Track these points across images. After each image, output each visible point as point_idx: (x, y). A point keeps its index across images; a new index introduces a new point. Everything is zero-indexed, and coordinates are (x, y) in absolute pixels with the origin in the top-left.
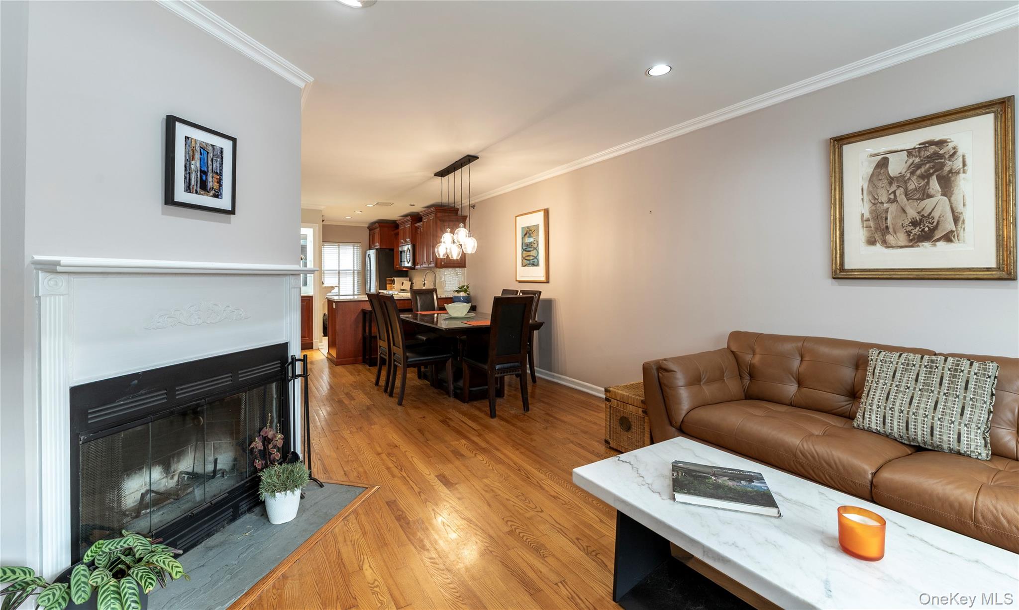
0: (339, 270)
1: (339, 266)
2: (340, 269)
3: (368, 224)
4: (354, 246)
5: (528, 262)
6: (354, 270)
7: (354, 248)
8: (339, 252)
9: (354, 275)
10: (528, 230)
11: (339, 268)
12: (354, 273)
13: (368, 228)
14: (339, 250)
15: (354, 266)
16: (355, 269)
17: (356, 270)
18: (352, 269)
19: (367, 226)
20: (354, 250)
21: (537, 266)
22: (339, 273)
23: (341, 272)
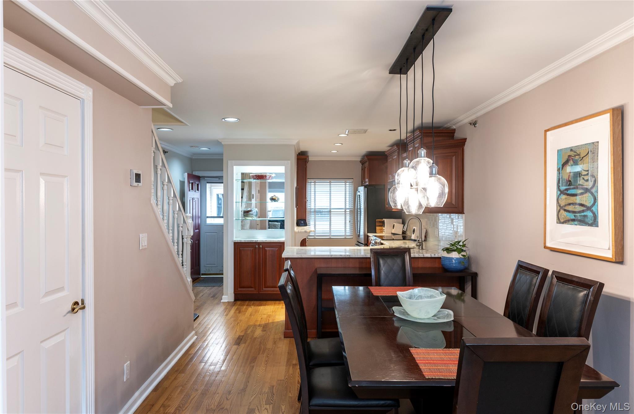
0: (330, 209)
1: (330, 204)
2: (332, 207)
3: (360, 157)
4: (346, 182)
5: (572, 216)
6: (346, 209)
7: (345, 185)
8: (330, 189)
9: (345, 214)
10: (572, 153)
11: (330, 206)
12: (345, 212)
13: (361, 162)
14: (330, 187)
15: (346, 204)
16: (347, 207)
17: (348, 209)
18: (344, 207)
19: (359, 159)
20: (345, 187)
21: (591, 225)
22: (330, 212)
23: (332, 210)
